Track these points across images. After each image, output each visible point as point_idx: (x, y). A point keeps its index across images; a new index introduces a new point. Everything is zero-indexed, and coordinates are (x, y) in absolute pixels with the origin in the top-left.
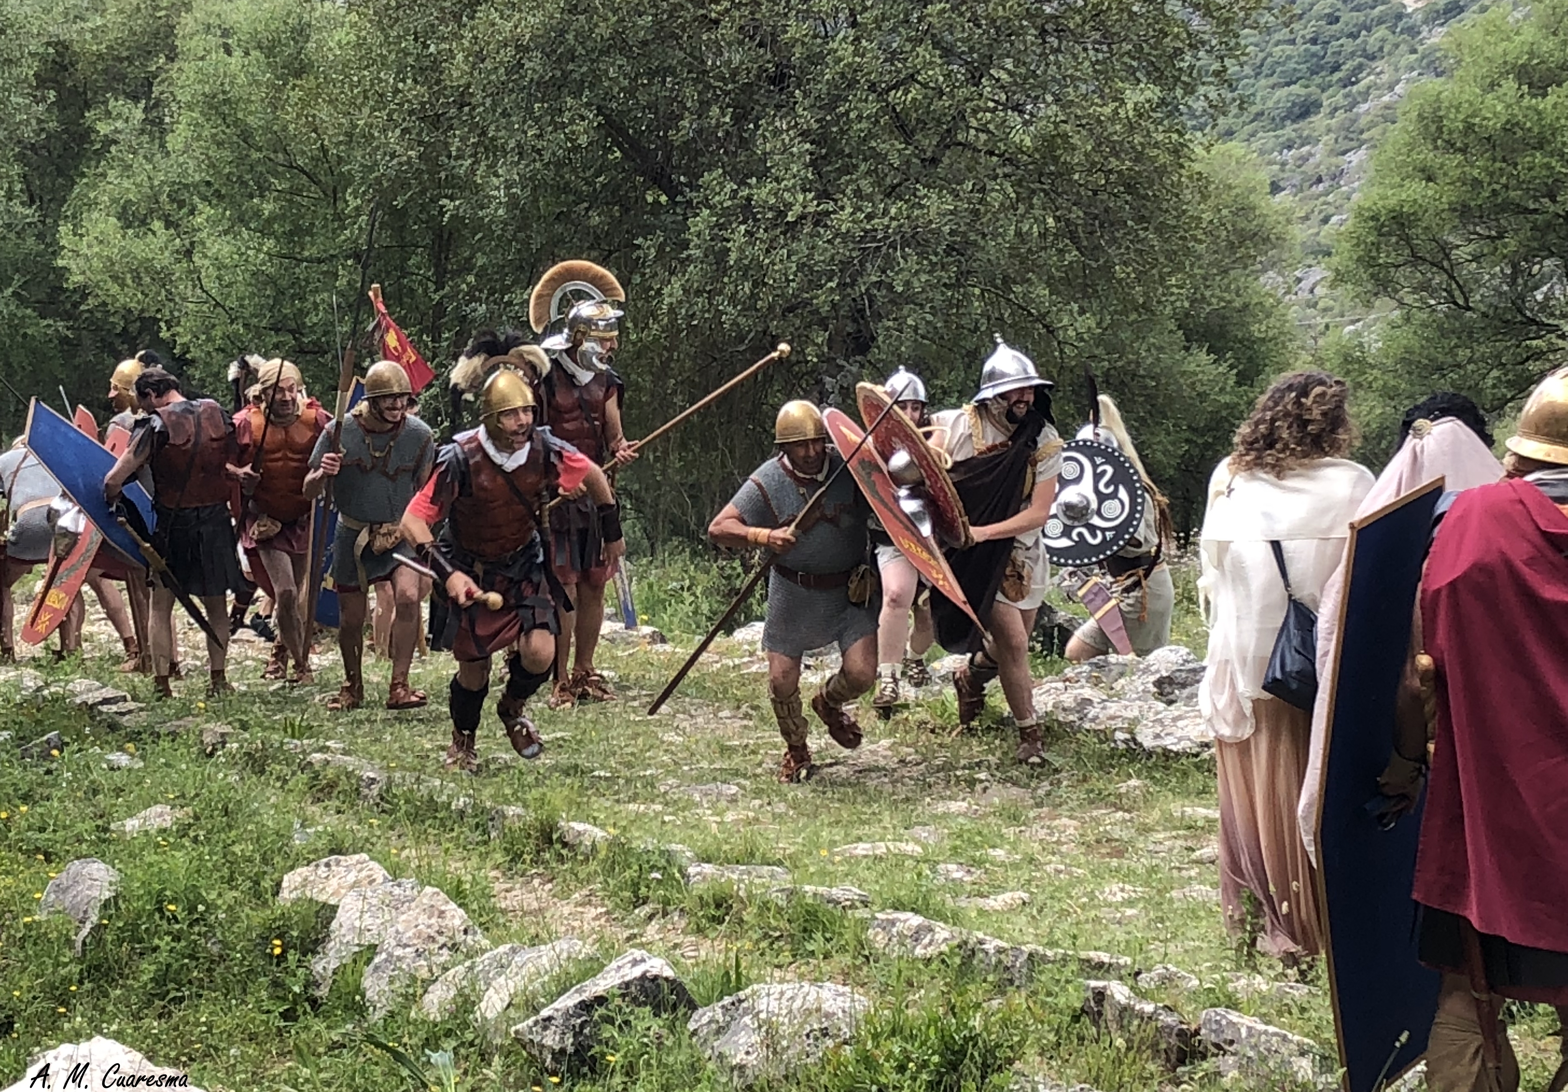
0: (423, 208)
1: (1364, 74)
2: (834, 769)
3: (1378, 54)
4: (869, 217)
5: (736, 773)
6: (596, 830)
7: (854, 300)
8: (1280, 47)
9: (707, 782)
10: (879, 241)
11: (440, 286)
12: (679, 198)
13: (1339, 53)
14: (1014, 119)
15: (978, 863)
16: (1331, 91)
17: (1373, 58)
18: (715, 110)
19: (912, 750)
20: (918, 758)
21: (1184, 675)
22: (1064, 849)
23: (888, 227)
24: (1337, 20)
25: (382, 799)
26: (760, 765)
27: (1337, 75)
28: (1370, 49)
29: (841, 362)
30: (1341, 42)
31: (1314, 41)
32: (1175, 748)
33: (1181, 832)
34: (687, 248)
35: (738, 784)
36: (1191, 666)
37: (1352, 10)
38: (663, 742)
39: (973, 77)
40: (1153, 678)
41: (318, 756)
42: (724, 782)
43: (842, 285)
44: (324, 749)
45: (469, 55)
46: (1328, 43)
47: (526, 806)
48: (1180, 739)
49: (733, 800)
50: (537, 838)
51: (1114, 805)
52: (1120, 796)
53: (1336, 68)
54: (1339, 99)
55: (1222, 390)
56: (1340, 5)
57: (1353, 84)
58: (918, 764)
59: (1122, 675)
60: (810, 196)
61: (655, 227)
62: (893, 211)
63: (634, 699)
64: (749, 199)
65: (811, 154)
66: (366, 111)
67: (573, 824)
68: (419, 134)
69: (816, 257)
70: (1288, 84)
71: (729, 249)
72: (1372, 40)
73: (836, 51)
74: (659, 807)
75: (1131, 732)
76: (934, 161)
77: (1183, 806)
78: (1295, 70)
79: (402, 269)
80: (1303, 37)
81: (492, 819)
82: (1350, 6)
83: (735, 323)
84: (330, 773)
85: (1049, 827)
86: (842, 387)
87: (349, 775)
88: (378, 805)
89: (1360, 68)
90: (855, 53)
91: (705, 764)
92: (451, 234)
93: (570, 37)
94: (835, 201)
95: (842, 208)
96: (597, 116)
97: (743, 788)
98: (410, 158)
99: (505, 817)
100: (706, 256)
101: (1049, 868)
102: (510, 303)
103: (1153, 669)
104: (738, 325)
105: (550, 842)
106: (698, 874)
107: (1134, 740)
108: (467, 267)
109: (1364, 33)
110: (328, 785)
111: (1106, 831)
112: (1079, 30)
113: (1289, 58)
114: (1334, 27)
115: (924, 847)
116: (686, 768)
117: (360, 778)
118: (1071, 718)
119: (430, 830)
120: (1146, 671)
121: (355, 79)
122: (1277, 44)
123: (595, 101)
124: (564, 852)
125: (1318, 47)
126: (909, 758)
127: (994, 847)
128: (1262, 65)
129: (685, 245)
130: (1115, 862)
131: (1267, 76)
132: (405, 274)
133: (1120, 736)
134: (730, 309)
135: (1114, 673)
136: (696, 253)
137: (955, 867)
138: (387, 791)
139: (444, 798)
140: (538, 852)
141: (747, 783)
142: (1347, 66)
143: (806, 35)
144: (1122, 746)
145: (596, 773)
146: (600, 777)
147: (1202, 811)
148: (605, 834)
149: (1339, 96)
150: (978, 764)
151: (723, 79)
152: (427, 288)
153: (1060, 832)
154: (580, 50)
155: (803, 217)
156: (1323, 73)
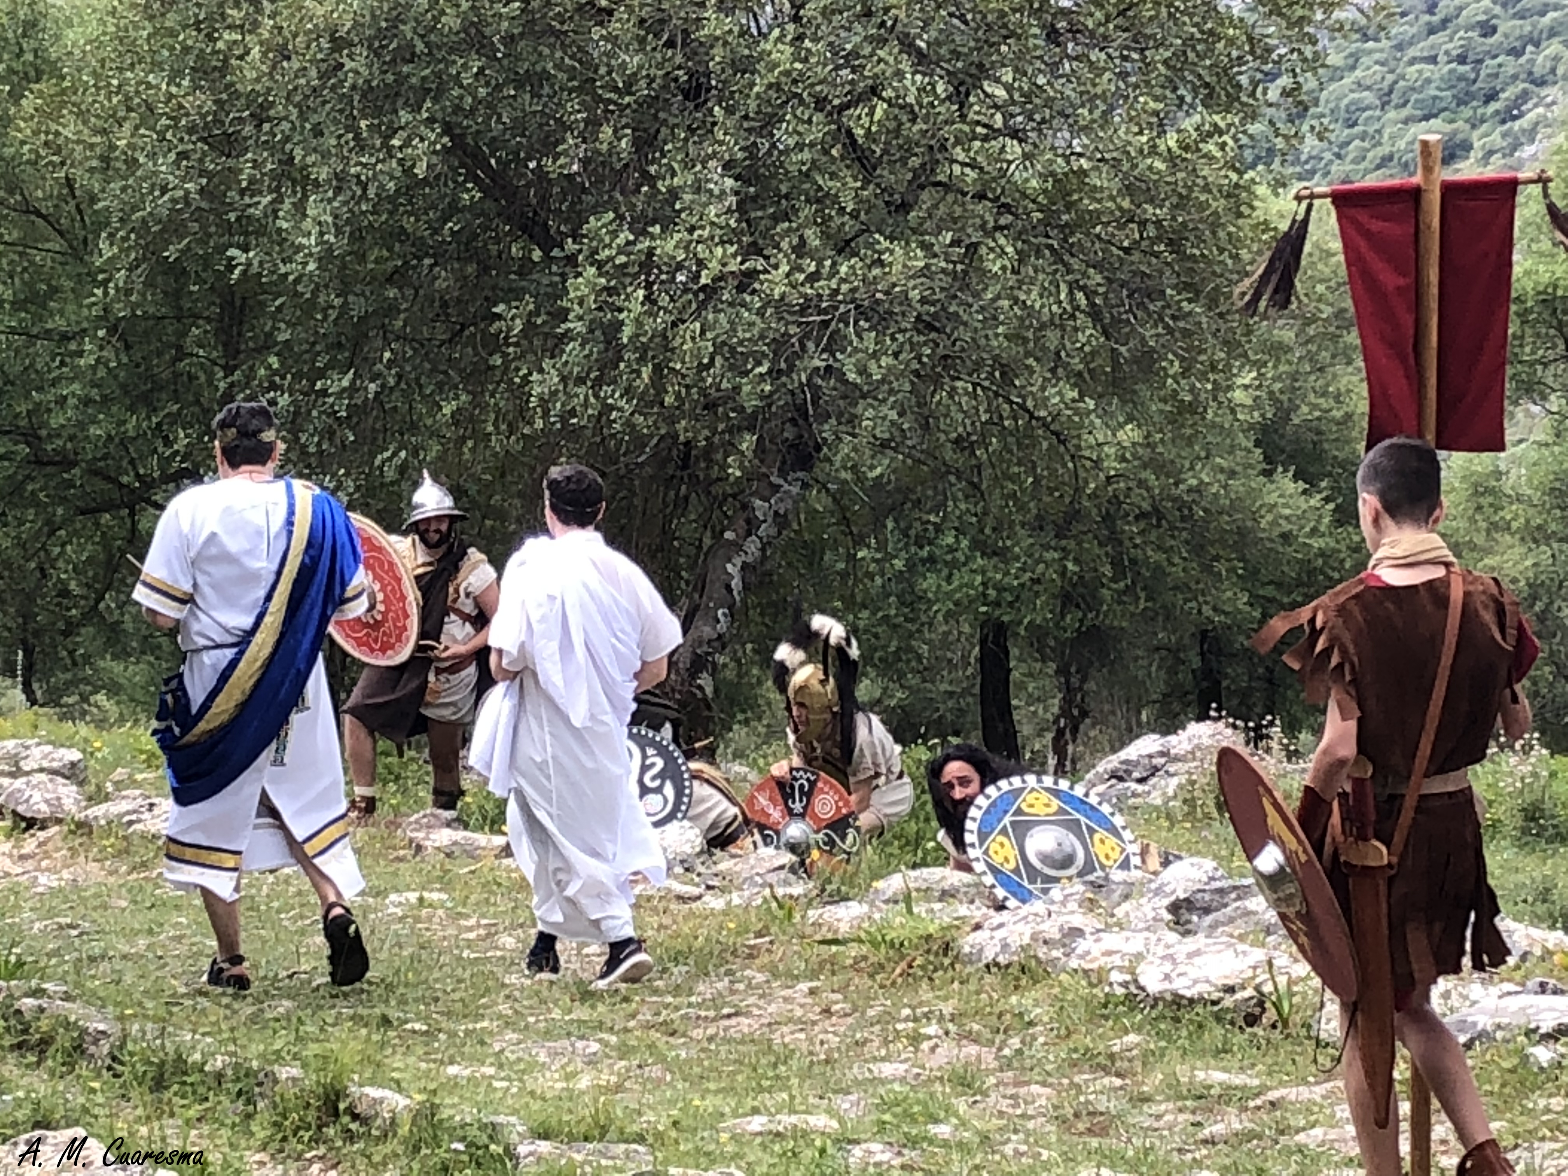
0: (206, 261)
1: (1530, 105)
2: (733, 1021)
3: (1550, 78)
4: (813, 278)
5: (600, 1026)
6: (397, 1096)
7: (792, 393)
8: (1417, 67)
9: (560, 1037)
10: (825, 311)
11: (229, 370)
12: (556, 253)
13: (1496, 75)
14: (1014, 149)
15: (913, 1142)
16: (1485, 127)
17: (1541, 83)
18: (607, 132)
19: (839, 996)
20: (847, 1007)
21: (1207, 897)
22: (1031, 1125)
23: (836, 292)
24: (1494, 30)
25: (114, 1059)
26: (633, 1016)
27: (1493, 106)
28: (1538, 71)
29: (774, 479)
30: (1499, 60)
31: (1462, 59)
32: (1188, 994)
33: (1189, 1103)
34: (565, 320)
35: (600, 1041)
36: (1217, 884)
37: (1515, 16)
38: (503, 985)
39: (959, 93)
40: (1166, 902)
41: (29, 1002)
42: (582, 1038)
43: (774, 373)
44: (38, 993)
45: (269, 50)
46: (1480, 61)
47: (305, 1066)
48: (1195, 982)
49: (592, 1062)
50: (319, 1109)
51: (1104, 1068)
52: (1112, 1057)
53: (1491, 97)
54: (1496, 139)
55: (1314, 531)
56: (1498, 10)
57: (1515, 118)
58: (846, 1015)
59: (1126, 897)
60: (732, 249)
61: (524, 291)
62: (844, 269)
63: (470, 929)
64: (650, 252)
65: (737, 193)
66: (127, 126)
67: (368, 1090)
68: (201, 160)
69: (740, 334)
70: (1426, 118)
71: (622, 323)
72: (1541, 60)
73: (770, 53)
74: (491, 1071)
75: (1133, 973)
76: (905, 207)
77: (1193, 1068)
78: (1435, 98)
79: (179, 348)
80: (1447, 53)
81: (260, 1084)
82: (1511, 12)
83: (629, 424)
84: (44, 1024)
85: (1012, 1097)
86: (776, 513)
87: (68, 1025)
88: (109, 1068)
89: (1524, 96)
90: (796, 58)
91: (556, 1014)
92: (244, 299)
93: (407, 29)
94: (767, 258)
95: (776, 267)
96: (440, 136)
97: (606, 1044)
98: (187, 192)
99: (276, 1081)
100: (591, 331)
101: (1008, 1149)
102: (324, 393)
103: (1168, 889)
104: (633, 426)
105: (336, 1114)
106: (531, 1154)
107: (1136, 981)
108: (267, 345)
109: (1530, 48)
110: (42, 1041)
111: (1088, 1102)
112: (1102, 29)
113: (1428, 81)
114: (1491, 40)
115: (841, 1121)
116: (532, 1019)
117: (84, 1031)
118: (1055, 953)
119: (175, 1100)
120: (1158, 892)
121: (115, 82)
122: (1412, 62)
123: (439, 115)
124: (354, 1126)
125: (1467, 68)
126: (835, 1008)
127: (936, 1121)
128: (1391, 92)
129: (563, 315)
130: (1094, 1142)
131: (1397, 107)
132: (181, 354)
133: (1116, 977)
134: (622, 403)
135: (1116, 896)
136: (579, 327)
137: (880, 1147)
138: (122, 1047)
139: (197, 1056)
140: (319, 1128)
141: (613, 1039)
142: (1506, 95)
143: (730, 31)
144: (1120, 991)
145: (409, 1026)
146: (414, 1032)
147: (1218, 1076)
148: (408, 1101)
149: (1496, 136)
150: (926, 1016)
151: (616, 89)
152: (213, 374)
153: (1026, 1103)
154: (420, 47)
155: (720, 278)
156: (1475, 103)
